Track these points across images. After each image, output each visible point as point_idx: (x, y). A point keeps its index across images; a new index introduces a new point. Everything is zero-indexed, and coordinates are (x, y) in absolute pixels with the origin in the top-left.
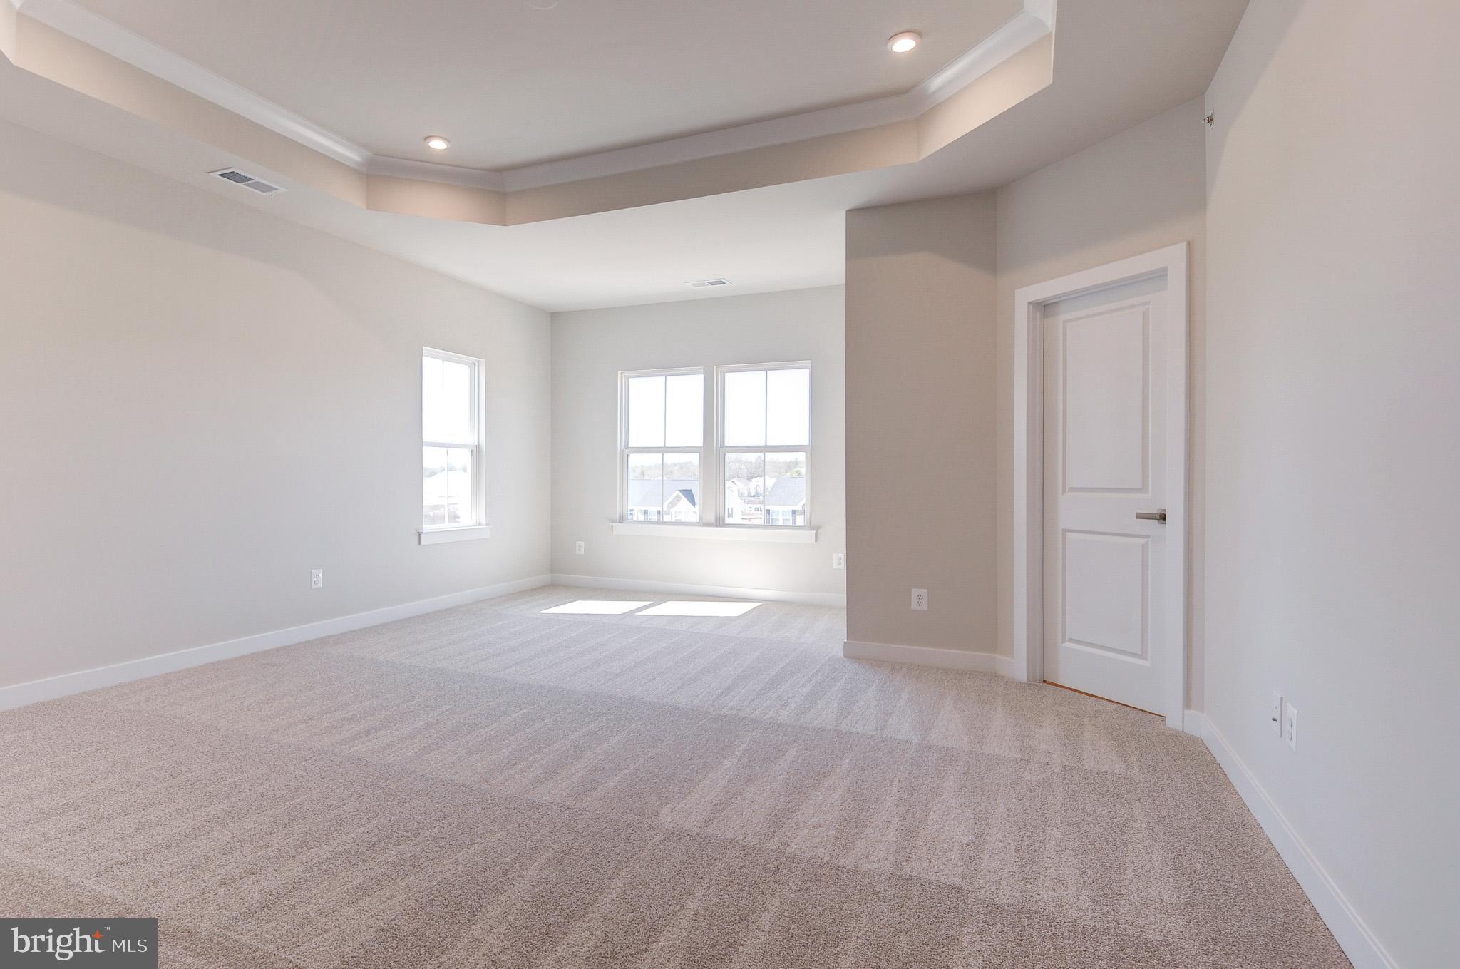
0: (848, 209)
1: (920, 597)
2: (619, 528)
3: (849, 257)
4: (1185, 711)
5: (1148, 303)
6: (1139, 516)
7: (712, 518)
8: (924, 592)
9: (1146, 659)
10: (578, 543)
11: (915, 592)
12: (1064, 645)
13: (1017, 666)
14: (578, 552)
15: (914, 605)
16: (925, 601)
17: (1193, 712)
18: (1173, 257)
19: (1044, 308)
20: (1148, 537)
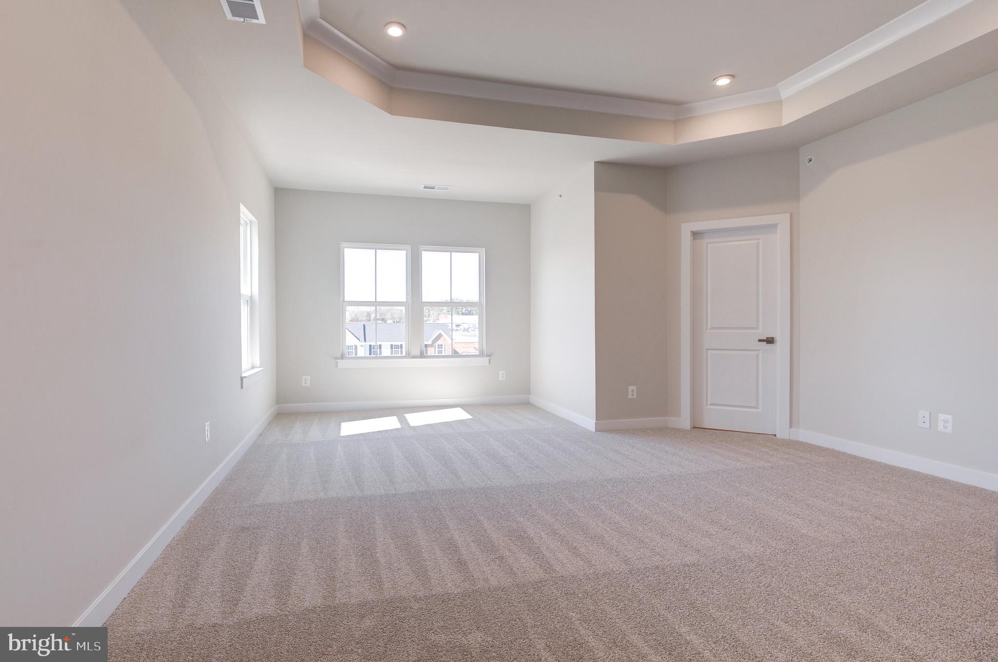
0: (597, 160)
1: (633, 391)
2: (342, 364)
3: (597, 189)
4: (791, 429)
5: (759, 239)
6: (760, 341)
7: (418, 354)
8: (634, 388)
9: (758, 409)
10: (304, 377)
11: (631, 388)
12: (707, 407)
13: (684, 421)
14: (303, 385)
15: (630, 396)
16: (635, 393)
17: (793, 429)
18: (782, 220)
19: (695, 235)
20: (759, 350)
